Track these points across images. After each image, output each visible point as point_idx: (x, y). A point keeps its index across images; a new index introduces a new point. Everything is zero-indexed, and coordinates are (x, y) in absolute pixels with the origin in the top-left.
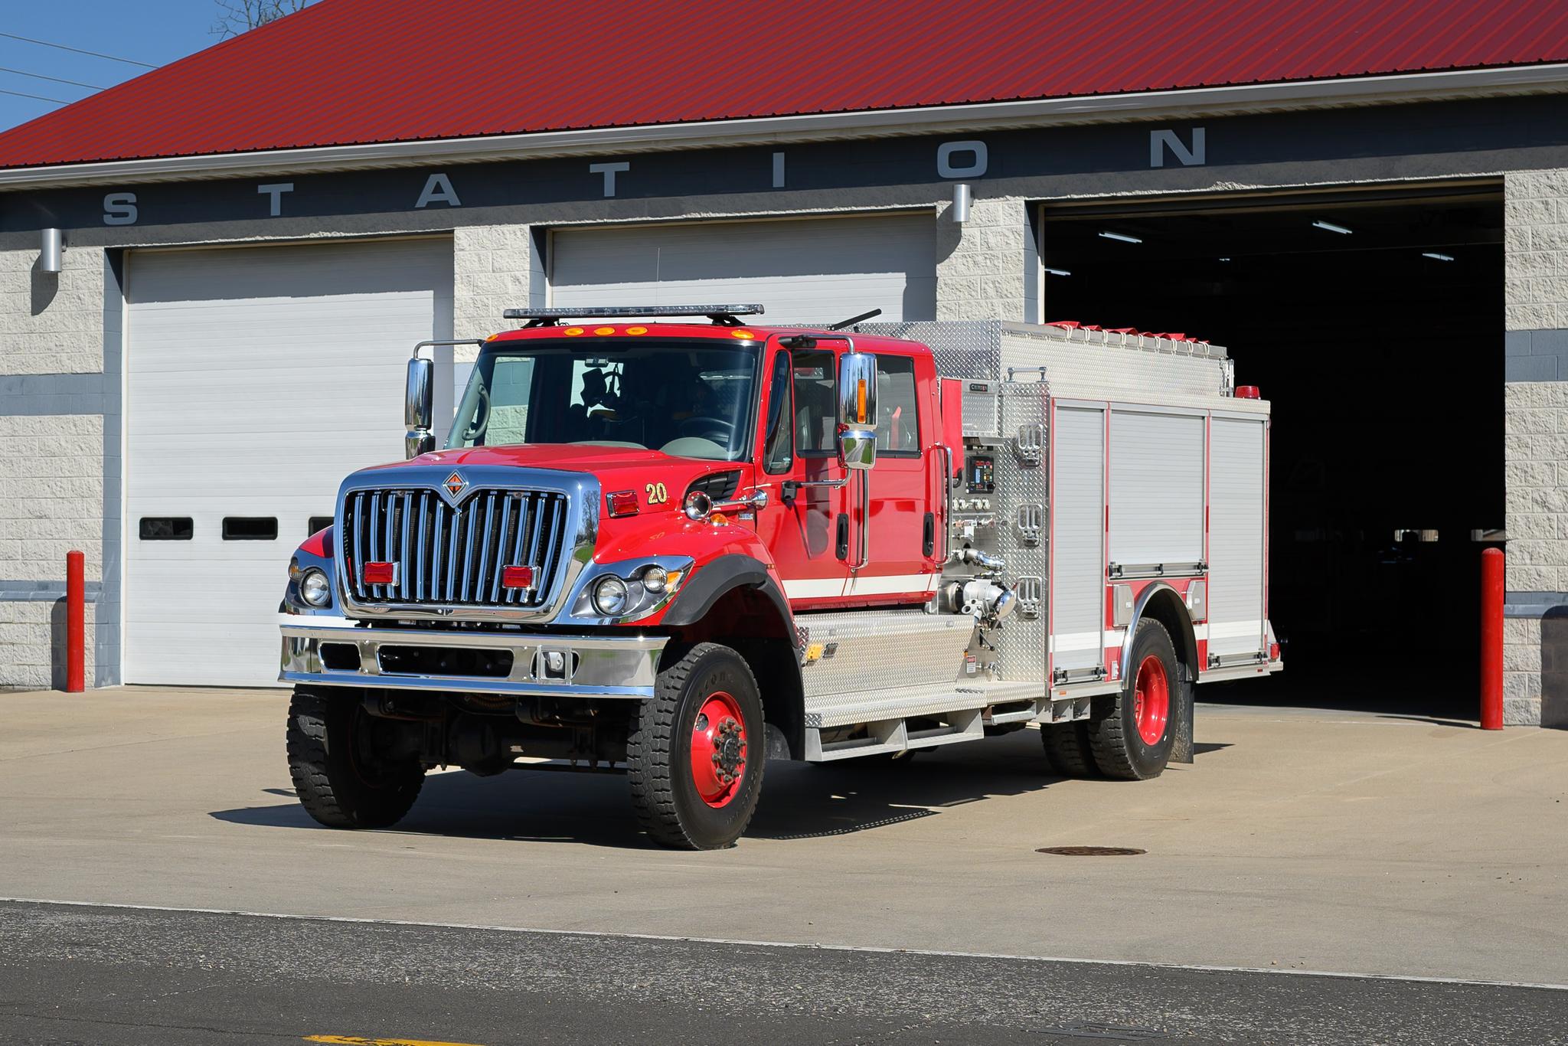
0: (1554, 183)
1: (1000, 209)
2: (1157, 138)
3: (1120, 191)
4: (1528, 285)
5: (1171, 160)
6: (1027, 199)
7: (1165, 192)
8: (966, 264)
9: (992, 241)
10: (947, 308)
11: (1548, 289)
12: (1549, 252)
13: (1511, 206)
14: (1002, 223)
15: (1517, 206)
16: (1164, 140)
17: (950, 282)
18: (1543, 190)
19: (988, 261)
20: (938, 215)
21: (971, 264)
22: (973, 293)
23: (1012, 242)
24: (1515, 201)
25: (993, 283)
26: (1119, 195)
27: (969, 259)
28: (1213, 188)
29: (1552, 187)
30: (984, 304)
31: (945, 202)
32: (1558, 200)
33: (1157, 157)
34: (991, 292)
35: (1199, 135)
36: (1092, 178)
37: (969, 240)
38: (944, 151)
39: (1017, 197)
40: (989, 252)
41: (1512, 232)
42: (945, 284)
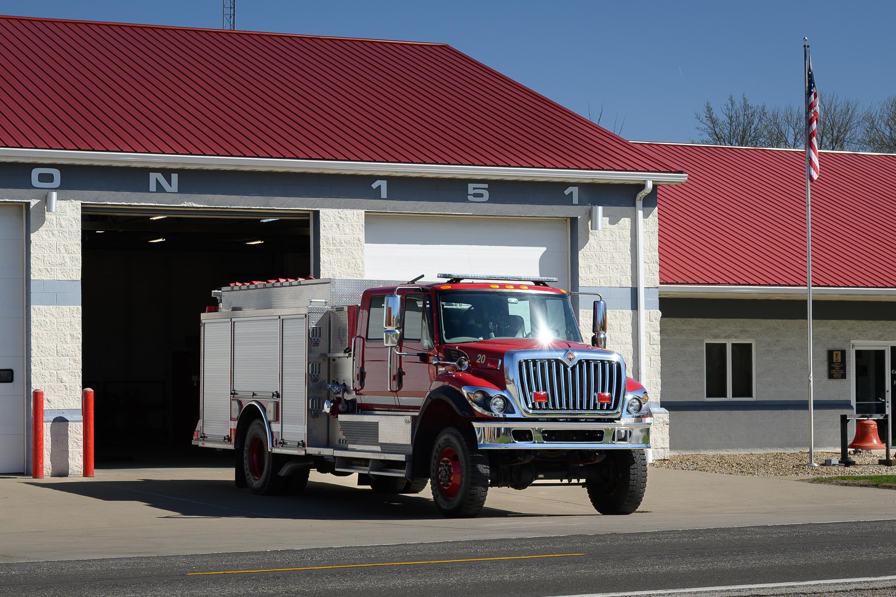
0: (342, 216)
1: (67, 206)
2: (153, 176)
3: (134, 202)
4: (330, 262)
5: (160, 189)
6: (83, 202)
7: (157, 205)
8: (47, 234)
9: (63, 223)
10: (37, 258)
11: (339, 265)
12: (340, 248)
13: (323, 225)
14: (68, 214)
15: (325, 225)
16: (156, 178)
17: (39, 244)
18: (337, 219)
19: (60, 234)
20: (31, 207)
21: (51, 235)
22: (52, 251)
23: (74, 224)
24: (325, 223)
25: (64, 245)
26: (132, 204)
27: (49, 232)
28: (182, 205)
29: (341, 218)
30: (59, 257)
31: (36, 200)
32: (344, 223)
33: (153, 186)
34: (63, 250)
35: (175, 177)
36: (119, 194)
37: (50, 222)
38: (35, 173)
39: (77, 201)
40: (61, 229)
41: (323, 237)
42: (36, 245)
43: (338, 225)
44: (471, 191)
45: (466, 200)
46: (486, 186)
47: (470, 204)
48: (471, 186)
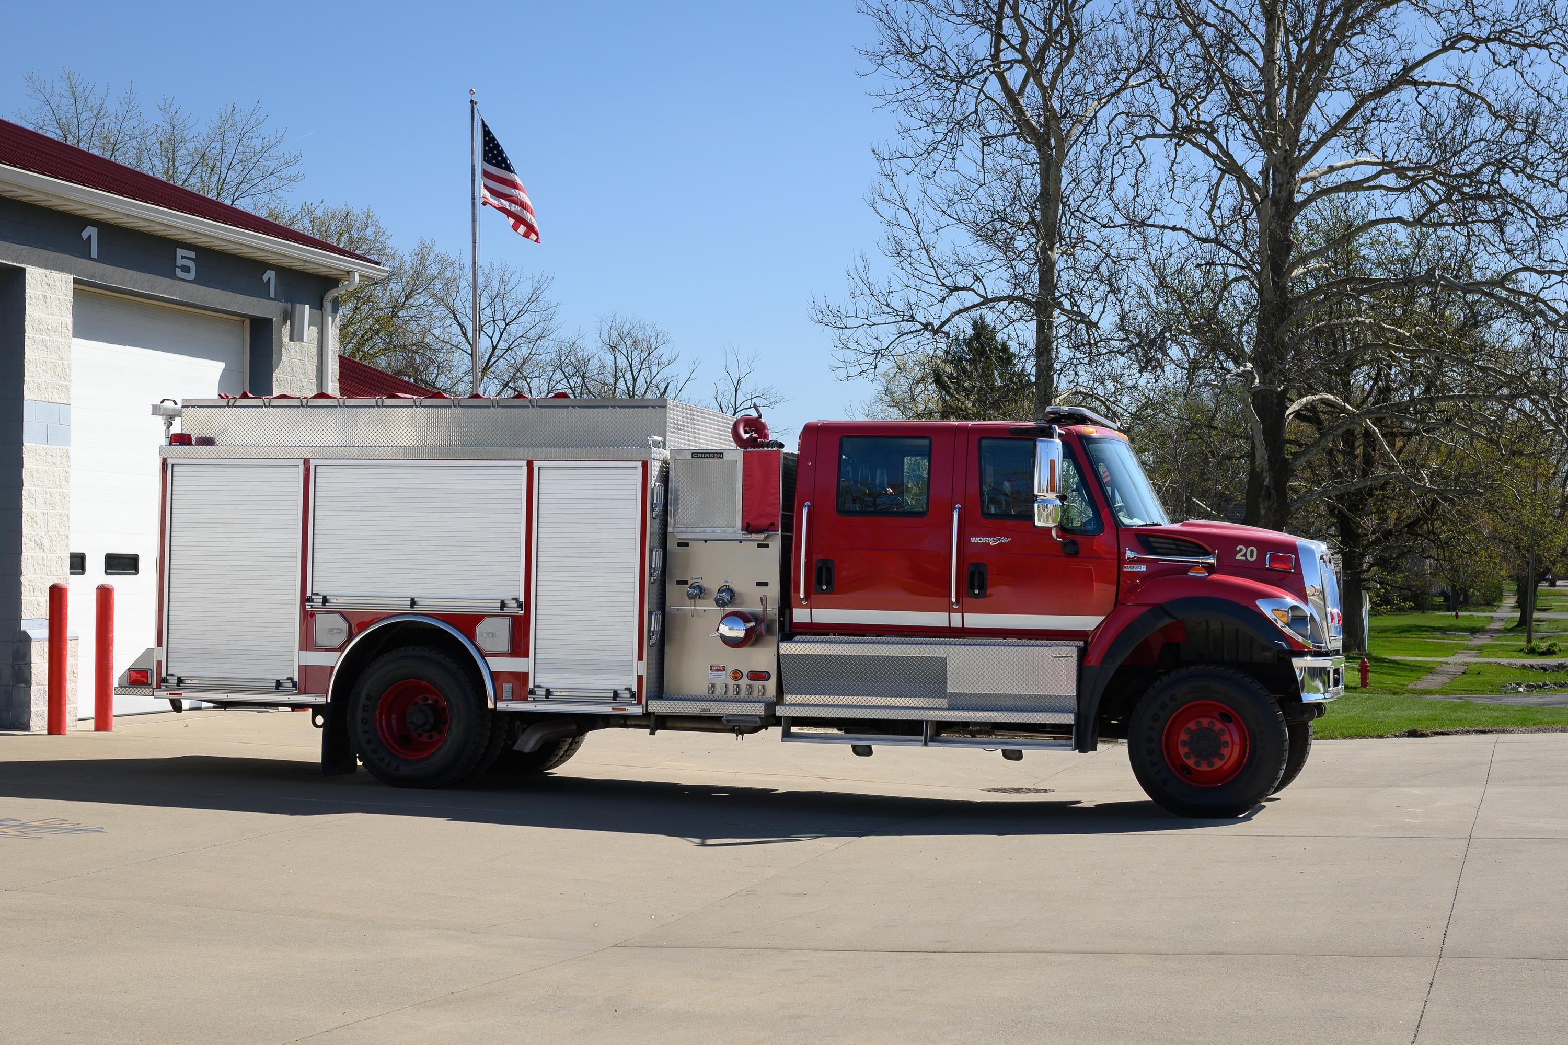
4: (36, 363)
11: (44, 368)
12: (46, 337)
13: (29, 294)
15: (32, 297)
18: (44, 286)
24: (31, 292)
29: (48, 285)
32: (51, 296)
41: (28, 317)
43: (45, 297)
44: (180, 262)
45: (173, 276)
46: (192, 254)
47: (178, 282)
48: (180, 252)
